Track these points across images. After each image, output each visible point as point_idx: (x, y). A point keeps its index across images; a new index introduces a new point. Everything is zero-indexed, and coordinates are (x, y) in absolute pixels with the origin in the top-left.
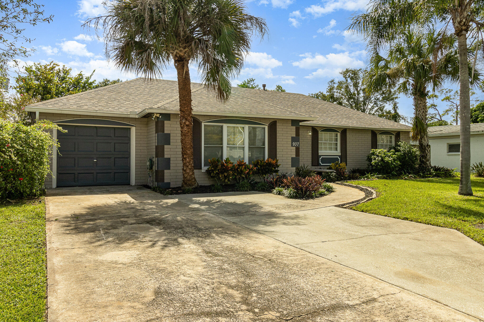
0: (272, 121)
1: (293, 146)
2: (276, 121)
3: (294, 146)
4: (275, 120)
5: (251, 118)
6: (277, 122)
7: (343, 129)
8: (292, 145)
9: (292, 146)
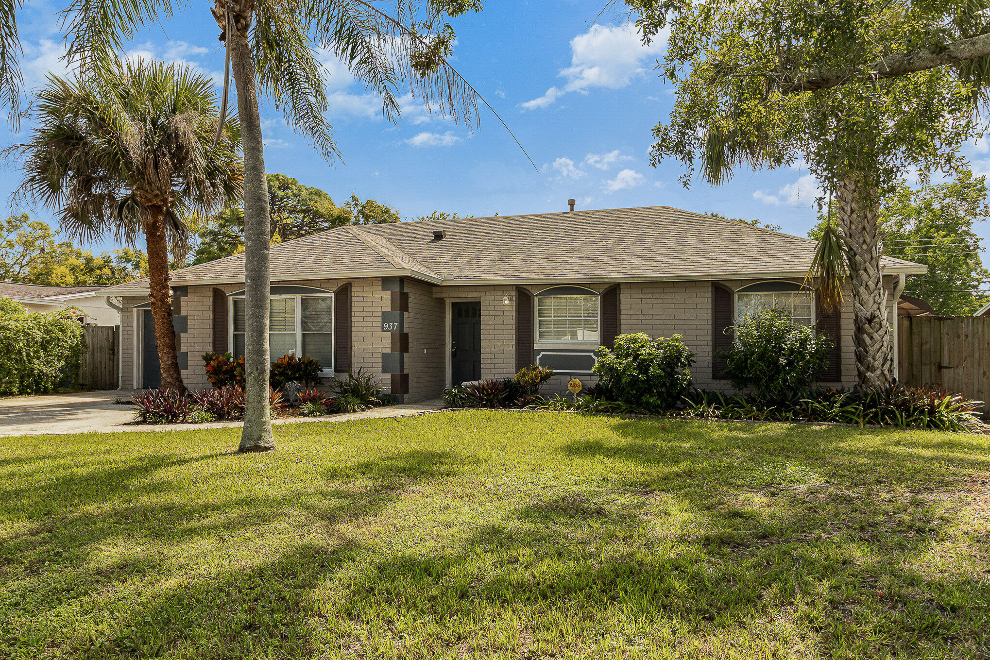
0: (342, 284)
1: (385, 331)
2: (350, 284)
3: (387, 331)
4: (348, 281)
5: (303, 282)
6: (353, 285)
7: (606, 286)
8: (383, 327)
9: (383, 330)
